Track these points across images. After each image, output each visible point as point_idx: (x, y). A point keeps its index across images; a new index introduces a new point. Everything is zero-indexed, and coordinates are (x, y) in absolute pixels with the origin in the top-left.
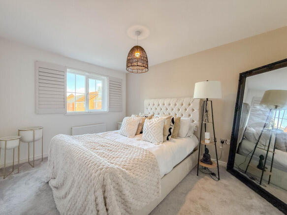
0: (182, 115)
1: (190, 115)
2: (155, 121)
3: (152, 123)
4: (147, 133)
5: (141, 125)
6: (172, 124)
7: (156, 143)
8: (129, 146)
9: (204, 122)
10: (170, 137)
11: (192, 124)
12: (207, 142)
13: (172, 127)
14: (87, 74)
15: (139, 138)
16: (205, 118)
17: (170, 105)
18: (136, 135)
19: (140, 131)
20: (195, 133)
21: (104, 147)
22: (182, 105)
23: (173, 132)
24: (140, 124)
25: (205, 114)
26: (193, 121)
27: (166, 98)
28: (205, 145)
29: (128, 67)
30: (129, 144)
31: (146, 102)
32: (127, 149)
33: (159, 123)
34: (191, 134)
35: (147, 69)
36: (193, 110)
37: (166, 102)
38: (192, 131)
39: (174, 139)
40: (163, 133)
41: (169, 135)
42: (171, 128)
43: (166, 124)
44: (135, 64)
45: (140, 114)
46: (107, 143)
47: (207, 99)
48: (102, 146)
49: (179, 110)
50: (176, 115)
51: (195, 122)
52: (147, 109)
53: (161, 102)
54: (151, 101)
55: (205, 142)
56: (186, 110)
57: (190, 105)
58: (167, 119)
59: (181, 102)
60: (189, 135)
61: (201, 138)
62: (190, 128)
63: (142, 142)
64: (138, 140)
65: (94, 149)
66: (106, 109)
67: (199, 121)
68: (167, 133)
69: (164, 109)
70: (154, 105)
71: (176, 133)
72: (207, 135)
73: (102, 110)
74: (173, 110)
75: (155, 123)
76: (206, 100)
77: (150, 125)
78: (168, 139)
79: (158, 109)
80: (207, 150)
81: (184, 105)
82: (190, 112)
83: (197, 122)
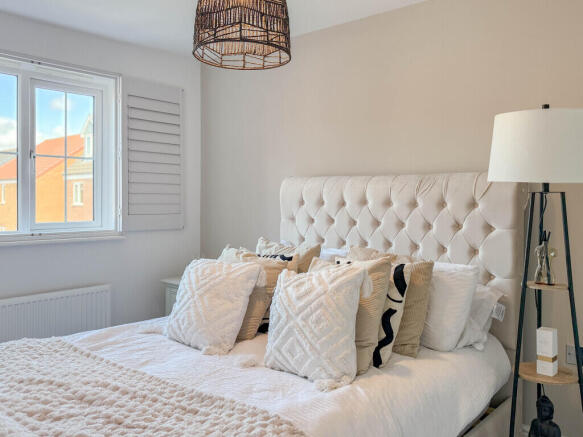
0: (442, 249)
1: (474, 251)
2: (321, 282)
3: (307, 293)
4: (286, 337)
5: (261, 297)
6: (396, 295)
7: (326, 382)
8: (202, 398)
9: (532, 286)
10: (386, 352)
11: (485, 290)
12: (546, 370)
13: (395, 306)
14: (27, 66)
15: (250, 356)
16: (537, 267)
17: (388, 203)
18: (239, 339)
19: (256, 323)
20: (495, 330)
21: (90, 403)
22: (442, 204)
23: (401, 328)
24: (256, 289)
25: (536, 249)
26: (489, 277)
27: (373, 175)
28: (539, 386)
29: (199, 42)
30: (205, 389)
31: (288, 189)
32: (196, 412)
33: (338, 289)
34: (478, 334)
35: (284, 55)
36: (489, 228)
37: (374, 191)
38: (484, 320)
39: (405, 362)
40: (358, 335)
41: (383, 343)
42: (390, 313)
43: (367, 294)
44: (233, 32)
45: (260, 243)
46: (106, 386)
47: (546, 186)
48: (81, 399)
49: (428, 226)
50: (415, 247)
51: (494, 282)
52: (293, 219)
53: (350, 189)
54: (310, 187)
55: (540, 370)
56: (457, 226)
57: (473, 205)
58: (373, 270)
59: (435, 193)
60: (469, 338)
61: (521, 352)
62: (475, 308)
63: (262, 377)
64: (245, 366)
65: (44, 415)
66: (111, 221)
67: (514, 276)
68: (376, 333)
69: (363, 223)
70: (321, 203)
71: (414, 331)
72: (546, 342)
73: (96, 227)
74: (401, 225)
75: (319, 289)
76: (541, 189)
77: (299, 298)
78: (377, 361)
79: (340, 220)
80: (544, 405)
81: (449, 206)
82: (478, 237)
83: (504, 280)
